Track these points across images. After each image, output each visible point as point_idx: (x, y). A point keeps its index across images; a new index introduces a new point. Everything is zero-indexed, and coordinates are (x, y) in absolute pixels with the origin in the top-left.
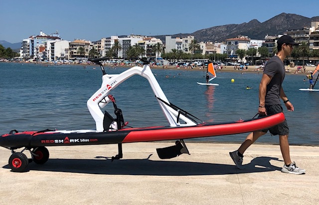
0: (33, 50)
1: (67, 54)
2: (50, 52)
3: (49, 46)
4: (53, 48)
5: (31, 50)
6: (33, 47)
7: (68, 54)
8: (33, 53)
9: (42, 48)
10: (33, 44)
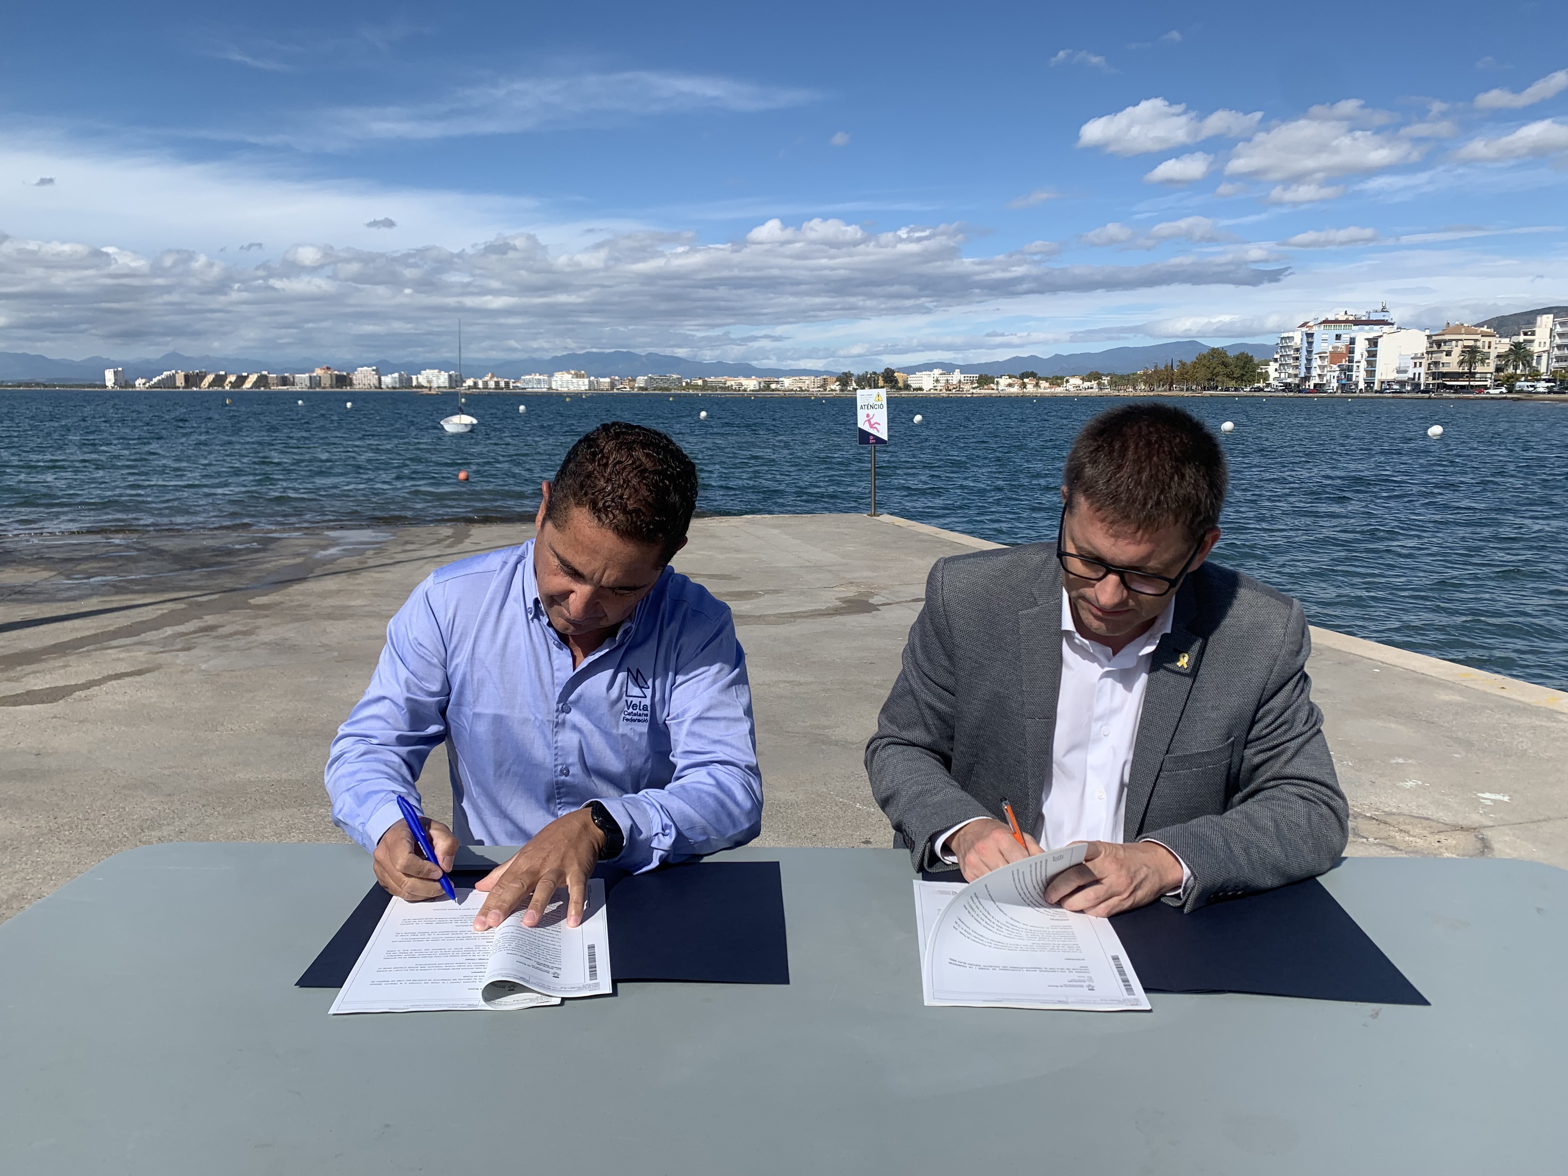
0: (1309, 360)
1: (1417, 370)
2: (1363, 364)
3: (1361, 348)
4: (1372, 354)
5: (1303, 361)
6: (1309, 352)
7: (1423, 370)
8: (1308, 369)
9: (1335, 356)
10: (1310, 344)
